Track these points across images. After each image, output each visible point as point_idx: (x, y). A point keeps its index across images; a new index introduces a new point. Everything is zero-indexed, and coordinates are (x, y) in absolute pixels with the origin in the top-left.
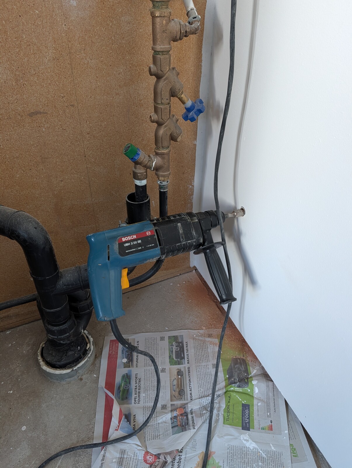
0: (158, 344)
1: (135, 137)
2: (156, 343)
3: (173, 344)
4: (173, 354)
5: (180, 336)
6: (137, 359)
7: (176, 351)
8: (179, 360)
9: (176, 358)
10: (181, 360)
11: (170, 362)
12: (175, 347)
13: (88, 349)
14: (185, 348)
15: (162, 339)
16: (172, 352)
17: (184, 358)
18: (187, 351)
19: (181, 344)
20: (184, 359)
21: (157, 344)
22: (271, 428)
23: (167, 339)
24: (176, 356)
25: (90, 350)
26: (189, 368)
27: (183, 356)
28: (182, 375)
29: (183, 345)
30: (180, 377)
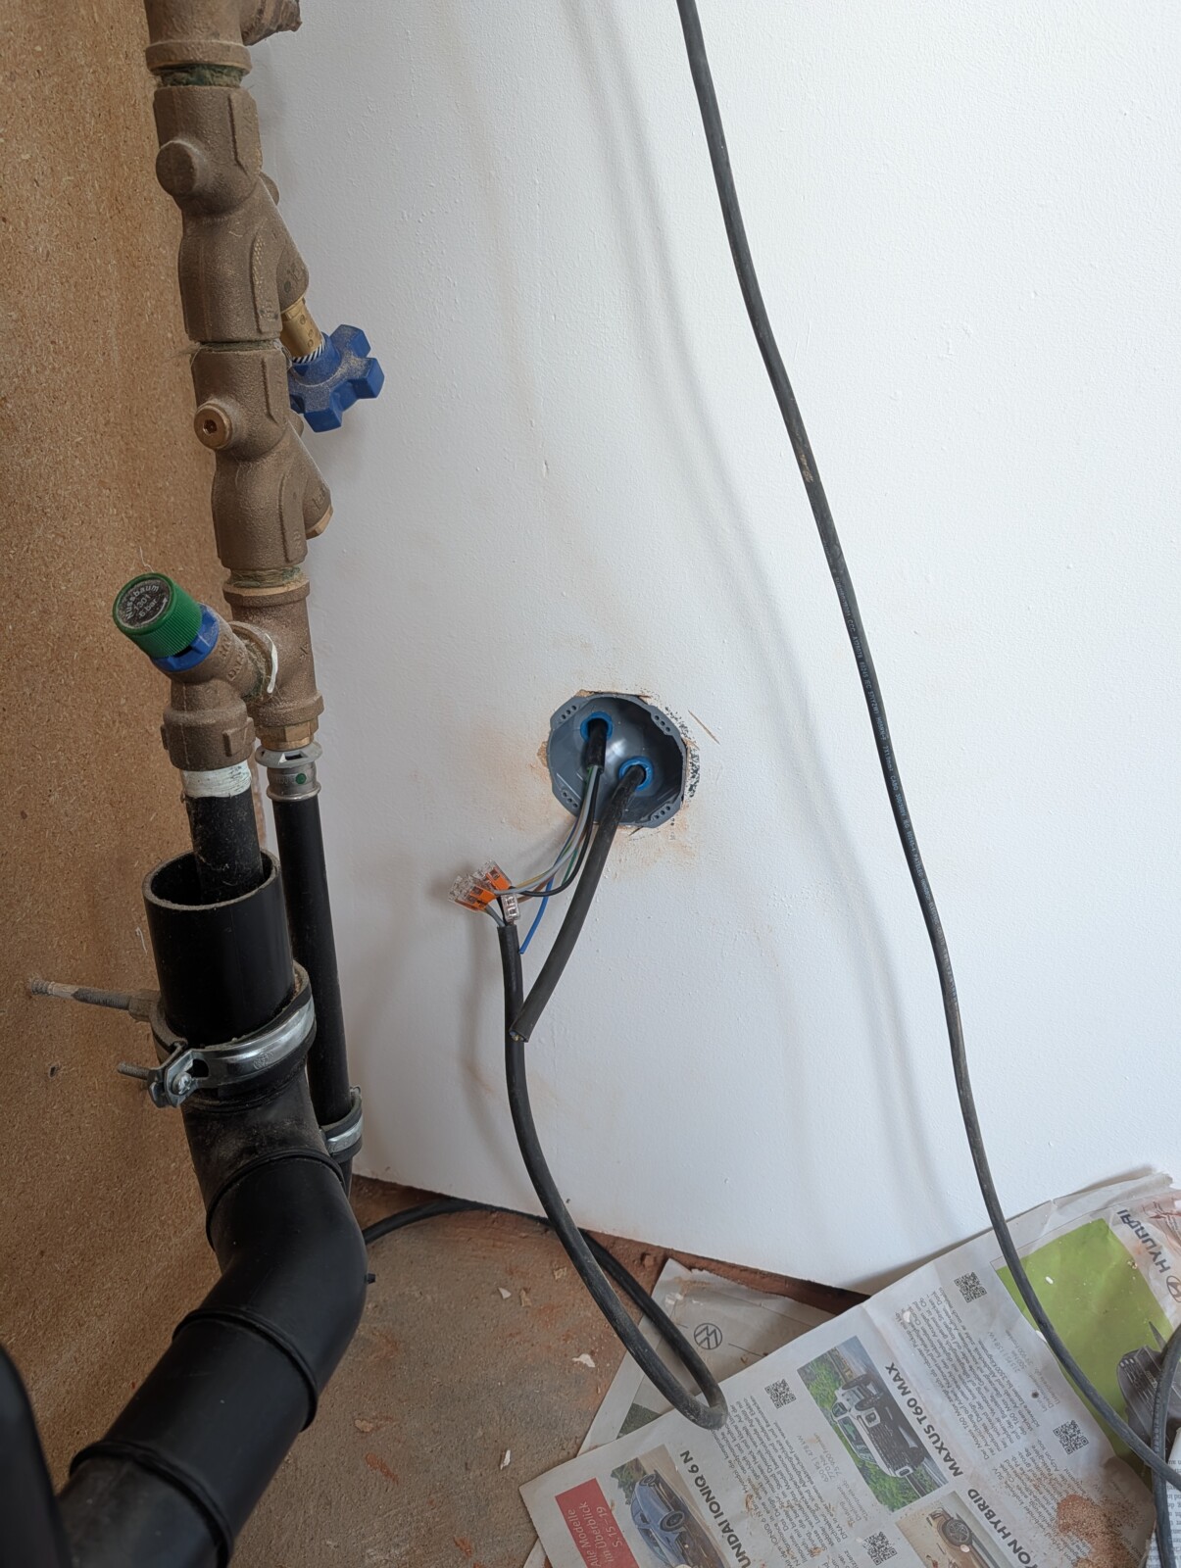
0: (776, 1424)
2: (764, 1424)
3: (840, 1400)
4: (867, 1450)
5: (846, 1344)
7: (872, 1431)
8: (911, 1471)
9: (894, 1461)
10: (919, 1468)
11: (880, 1496)
12: (854, 1413)
14: (901, 1401)
15: (780, 1394)
16: (859, 1440)
17: (922, 1452)
18: (918, 1411)
19: (870, 1387)
20: (929, 1457)
21: (773, 1427)
23: (797, 1385)
24: (885, 1456)
26: (975, 1494)
27: (912, 1444)
28: (970, 1540)
29: (881, 1387)
30: (966, 1549)
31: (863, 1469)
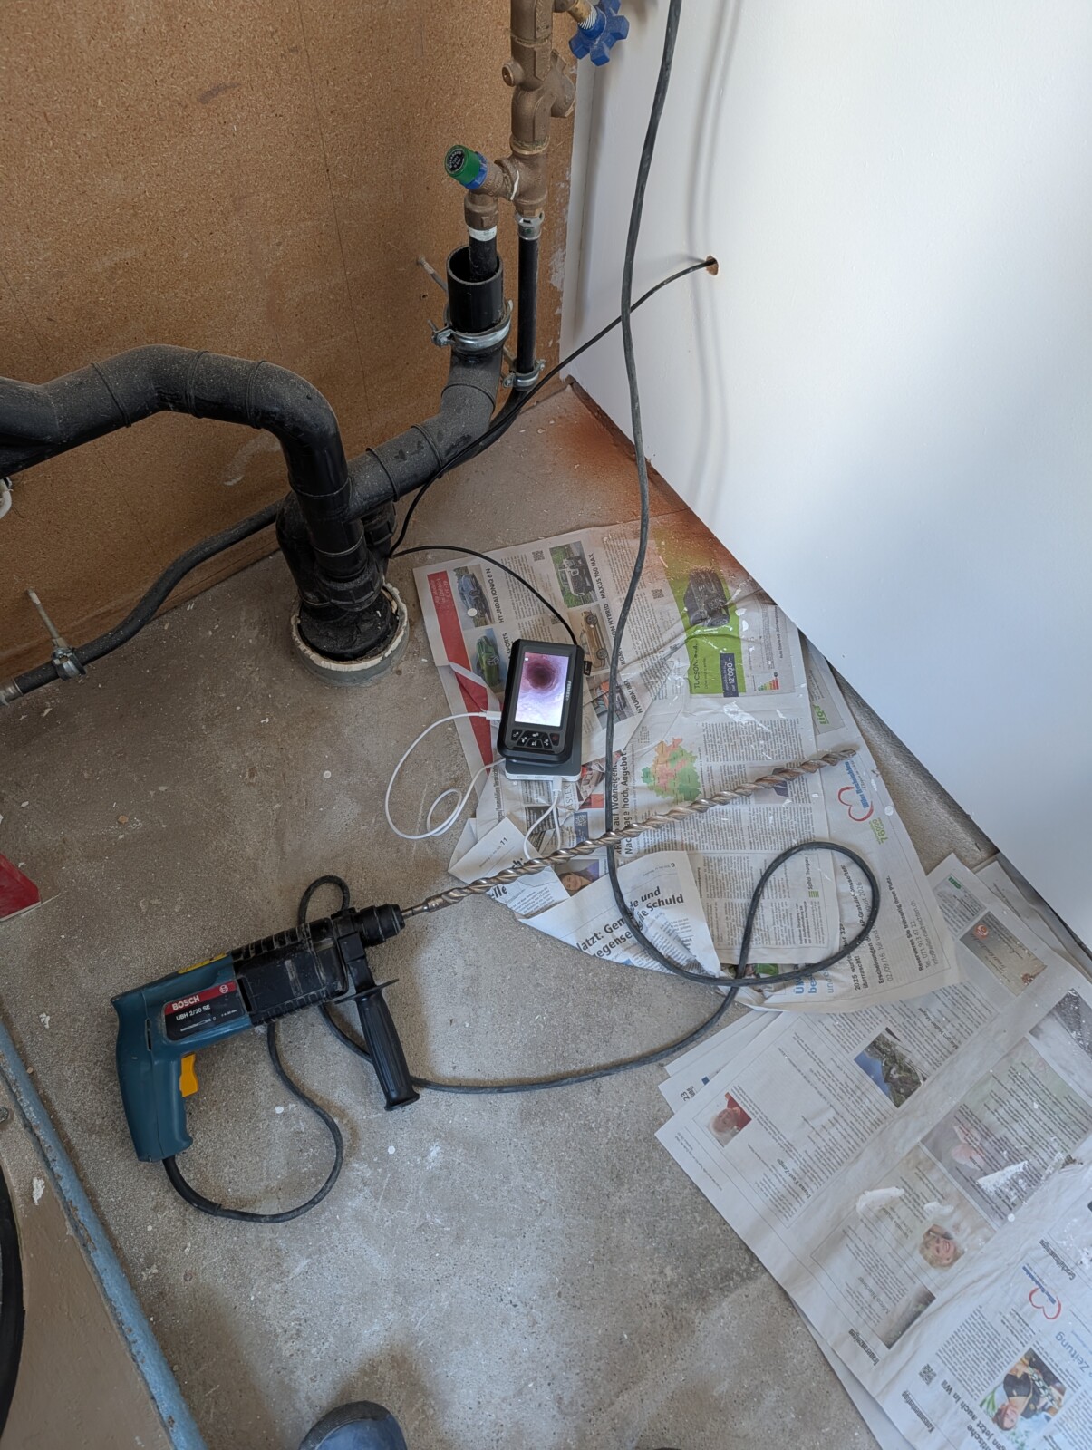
0: (532, 568)
1: (437, 93)
2: (526, 567)
3: (564, 563)
4: (568, 584)
5: (575, 543)
6: (498, 607)
7: (573, 578)
8: (584, 595)
9: (577, 590)
10: (588, 594)
11: (566, 601)
12: (569, 569)
13: (397, 611)
14: (591, 568)
15: (538, 556)
16: (566, 580)
17: (592, 588)
18: (597, 572)
19: (580, 562)
20: (594, 590)
21: (530, 569)
22: (775, 685)
23: (547, 554)
24: (575, 588)
25: (403, 613)
26: (606, 607)
27: (589, 585)
28: (596, 623)
29: (584, 561)
30: (592, 626)
31: (563, 591)
